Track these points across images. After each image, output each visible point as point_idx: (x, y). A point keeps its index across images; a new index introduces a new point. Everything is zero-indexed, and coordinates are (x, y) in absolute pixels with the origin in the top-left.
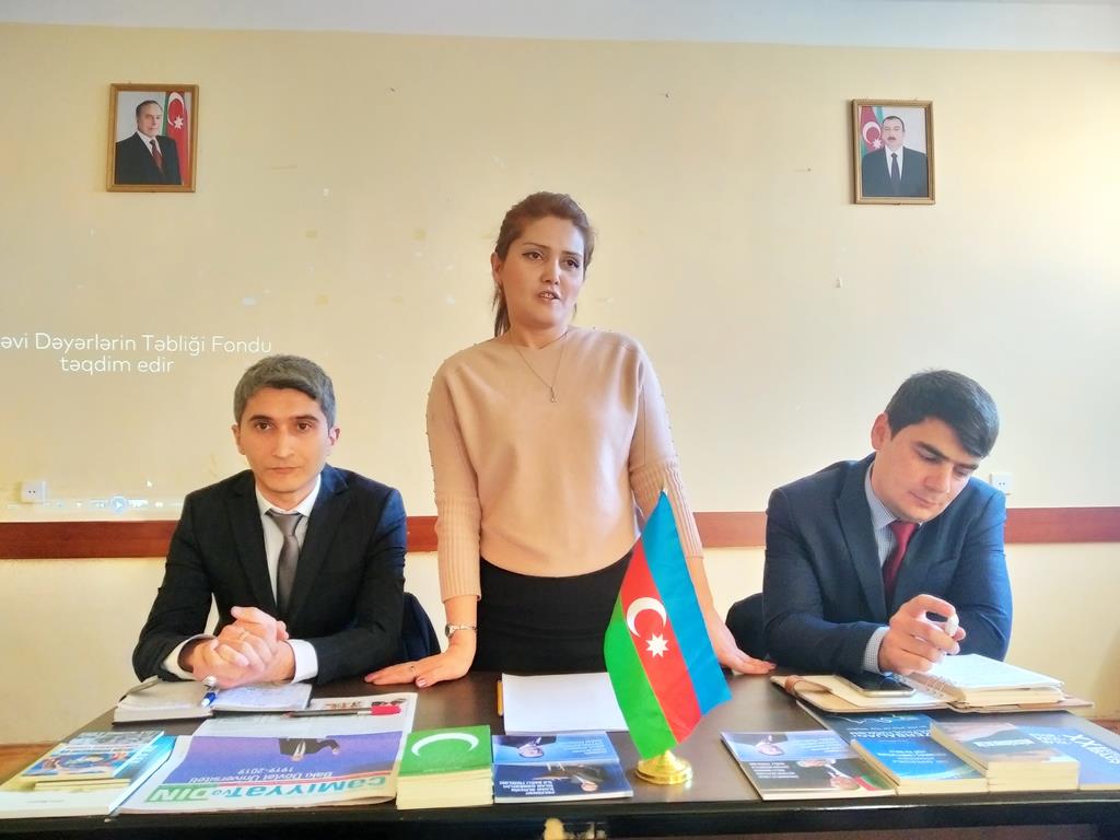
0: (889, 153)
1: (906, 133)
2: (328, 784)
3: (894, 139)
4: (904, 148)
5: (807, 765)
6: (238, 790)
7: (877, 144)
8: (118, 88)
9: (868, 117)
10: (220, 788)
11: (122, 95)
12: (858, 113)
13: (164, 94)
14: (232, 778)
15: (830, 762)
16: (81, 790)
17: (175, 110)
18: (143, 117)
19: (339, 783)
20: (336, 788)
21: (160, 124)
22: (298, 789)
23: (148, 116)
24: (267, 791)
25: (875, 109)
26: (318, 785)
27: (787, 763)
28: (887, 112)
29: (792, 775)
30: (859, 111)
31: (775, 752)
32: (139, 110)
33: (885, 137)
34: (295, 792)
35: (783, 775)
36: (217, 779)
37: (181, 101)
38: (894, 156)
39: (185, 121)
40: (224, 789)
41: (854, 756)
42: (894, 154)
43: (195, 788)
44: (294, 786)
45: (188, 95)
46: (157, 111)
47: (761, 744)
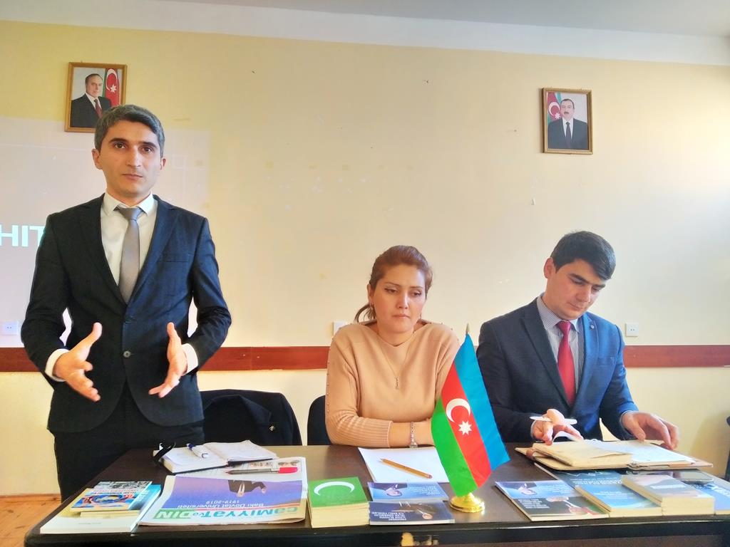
0: (565, 122)
1: (575, 110)
2: (262, 510)
3: (567, 113)
4: (574, 119)
5: (553, 501)
6: (208, 513)
7: (557, 116)
8: (74, 65)
9: (552, 99)
10: (198, 512)
11: (76, 70)
12: (546, 96)
13: (104, 70)
14: (203, 506)
15: (565, 499)
16: (108, 517)
17: (111, 80)
18: (90, 84)
19: (269, 510)
20: (268, 513)
21: (101, 89)
22: (244, 513)
23: (93, 84)
24: (226, 514)
25: (556, 94)
26: (257, 511)
27: (540, 499)
28: (564, 96)
29: (545, 507)
30: (546, 95)
31: (530, 493)
32: (87, 80)
33: (563, 112)
34: (243, 515)
35: (540, 506)
36: (194, 506)
37: (115, 75)
38: (568, 124)
39: (118, 88)
40: (200, 512)
41: (578, 495)
42: (568, 123)
43: (181, 512)
44: (242, 511)
45: (120, 71)
46: (99, 81)
47: (521, 488)
